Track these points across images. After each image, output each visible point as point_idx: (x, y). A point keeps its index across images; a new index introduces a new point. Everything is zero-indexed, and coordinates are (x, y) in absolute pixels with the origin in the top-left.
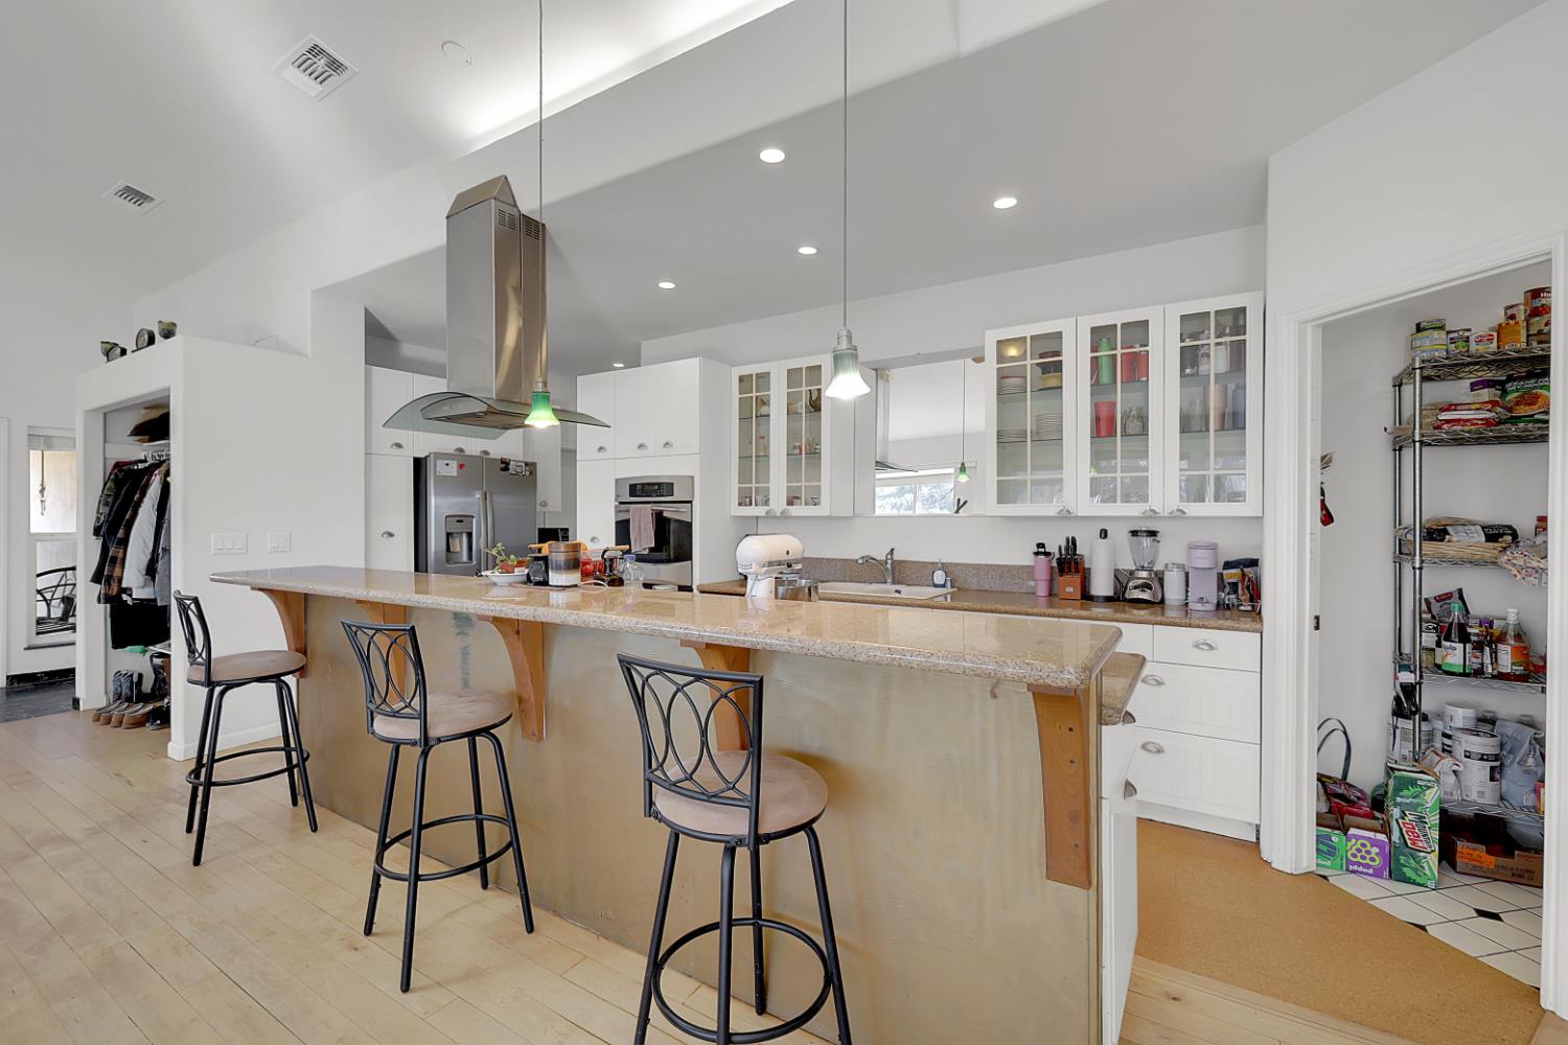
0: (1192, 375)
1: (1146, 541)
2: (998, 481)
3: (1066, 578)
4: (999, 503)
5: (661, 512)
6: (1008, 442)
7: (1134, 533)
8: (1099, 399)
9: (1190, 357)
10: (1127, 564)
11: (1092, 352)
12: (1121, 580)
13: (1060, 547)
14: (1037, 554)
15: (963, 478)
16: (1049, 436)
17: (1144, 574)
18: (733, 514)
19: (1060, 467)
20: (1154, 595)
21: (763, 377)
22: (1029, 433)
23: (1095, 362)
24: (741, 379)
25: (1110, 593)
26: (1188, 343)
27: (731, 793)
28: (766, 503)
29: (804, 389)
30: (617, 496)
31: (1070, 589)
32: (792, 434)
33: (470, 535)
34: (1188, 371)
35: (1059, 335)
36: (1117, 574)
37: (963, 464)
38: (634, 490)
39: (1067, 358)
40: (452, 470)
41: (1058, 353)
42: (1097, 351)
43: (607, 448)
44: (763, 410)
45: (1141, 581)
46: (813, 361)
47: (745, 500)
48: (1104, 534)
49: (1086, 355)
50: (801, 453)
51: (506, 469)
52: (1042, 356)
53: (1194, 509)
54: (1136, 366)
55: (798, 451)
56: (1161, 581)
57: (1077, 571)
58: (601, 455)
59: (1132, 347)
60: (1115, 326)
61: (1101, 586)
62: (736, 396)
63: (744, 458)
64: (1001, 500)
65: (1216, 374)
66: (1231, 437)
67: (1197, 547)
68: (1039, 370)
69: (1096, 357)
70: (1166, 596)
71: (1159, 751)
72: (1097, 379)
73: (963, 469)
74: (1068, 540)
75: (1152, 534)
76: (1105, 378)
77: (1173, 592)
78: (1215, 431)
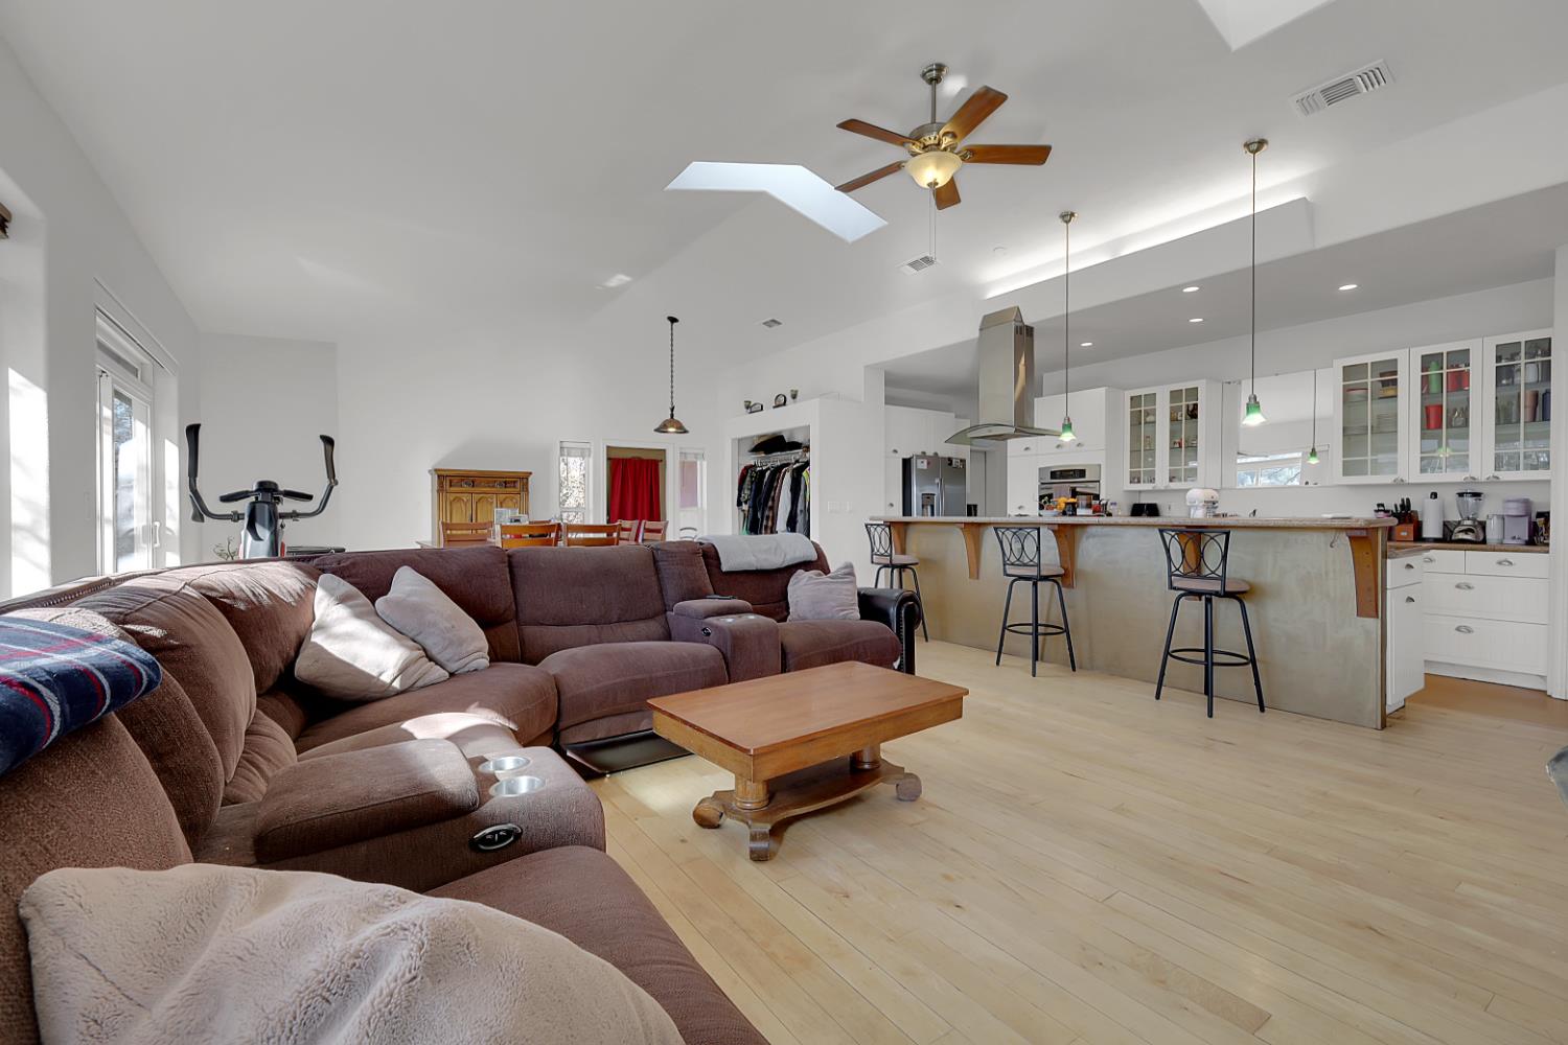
0: (1508, 385)
1: (1471, 500)
2: (1344, 462)
3: (1403, 526)
4: (1344, 475)
5: (1075, 488)
6: (1352, 434)
7: (1461, 495)
8: (1427, 403)
9: (1505, 374)
10: (1454, 517)
11: (1422, 371)
12: (1448, 528)
13: (1396, 506)
14: (1379, 511)
15: (1314, 461)
16: (1386, 427)
17: (1469, 522)
18: (1126, 488)
19: (1395, 450)
20: (1477, 537)
21: (1152, 398)
22: (1369, 428)
23: (1425, 380)
24: (1132, 398)
25: (1439, 535)
26: (1504, 363)
27: (1213, 575)
28: (1152, 480)
29: (1184, 403)
30: (1041, 479)
31: (1404, 534)
32: (1173, 434)
33: (932, 507)
34: (1504, 382)
35: (1395, 361)
36: (1445, 524)
37: (1313, 450)
38: (1054, 475)
39: (1401, 377)
40: (924, 466)
41: (1395, 373)
42: (1427, 371)
43: (1032, 447)
44: (1149, 419)
45: (1465, 528)
46: (1190, 385)
47: (1135, 479)
48: (1434, 495)
49: (1417, 374)
50: (1180, 447)
51: (951, 464)
52: (1382, 375)
53: (1505, 475)
54: (1460, 381)
55: (1177, 446)
56: (1484, 529)
57: (1411, 521)
58: (1027, 452)
59: (1457, 366)
60: (1442, 354)
61: (1431, 529)
62: (1128, 410)
63: (1134, 452)
64: (1346, 473)
65: (1526, 384)
66: (1538, 427)
67: (1509, 501)
68: (1380, 384)
69: (1427, 376)
70: (1487, 537)
71: (1469, 631)
72: (1428, 389)
73: (1313, 453)
74: (1403, 500)
75: (1476, 495)
76: (1434, 388)
77: (1493, 533)
78: (1525, 422)
